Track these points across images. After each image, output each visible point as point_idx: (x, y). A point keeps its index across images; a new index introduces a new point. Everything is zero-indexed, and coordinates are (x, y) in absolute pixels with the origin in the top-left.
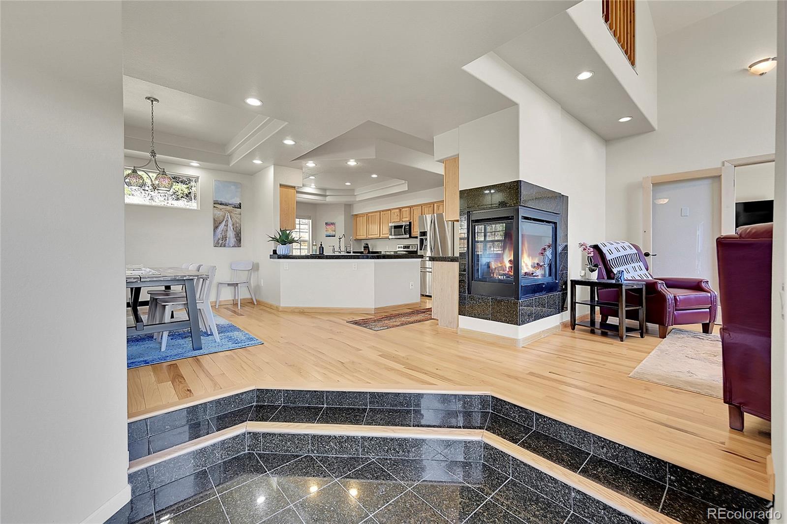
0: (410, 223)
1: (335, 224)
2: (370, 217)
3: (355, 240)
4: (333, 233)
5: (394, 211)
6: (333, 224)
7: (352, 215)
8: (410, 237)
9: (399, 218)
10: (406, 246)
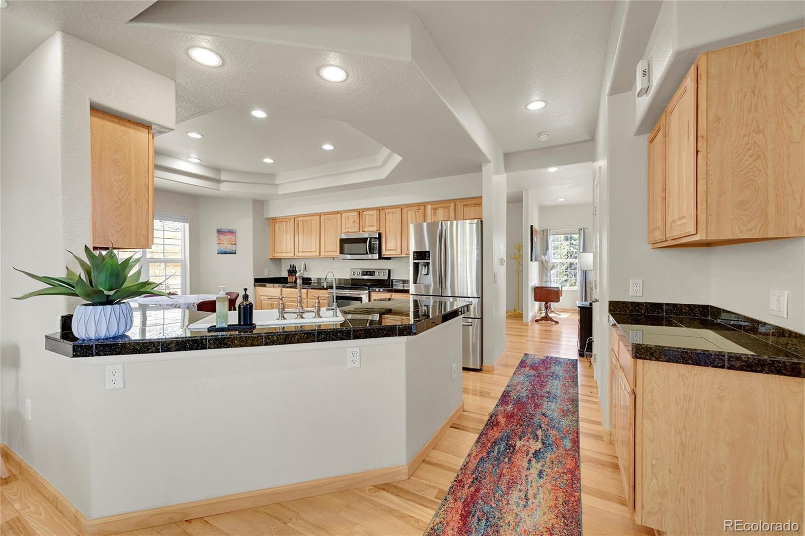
0: (380, 234)
1: (235, 232)
2: (300, 224)
3: (271, 259)
4: (229, 248)
5: (347, 214)
6: (231, 232)
7: (267, 219)
8: (380, 258)
9: (357, 226)
10: (367, 272)
